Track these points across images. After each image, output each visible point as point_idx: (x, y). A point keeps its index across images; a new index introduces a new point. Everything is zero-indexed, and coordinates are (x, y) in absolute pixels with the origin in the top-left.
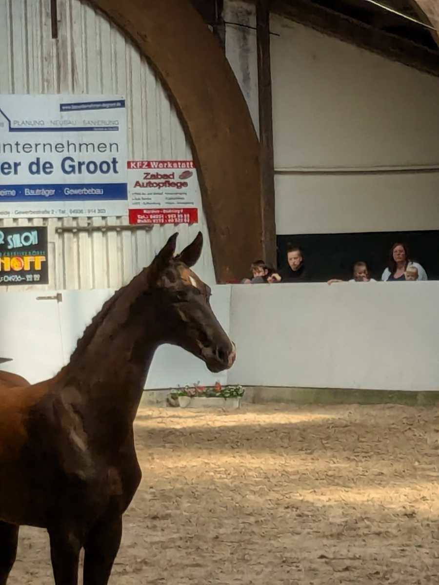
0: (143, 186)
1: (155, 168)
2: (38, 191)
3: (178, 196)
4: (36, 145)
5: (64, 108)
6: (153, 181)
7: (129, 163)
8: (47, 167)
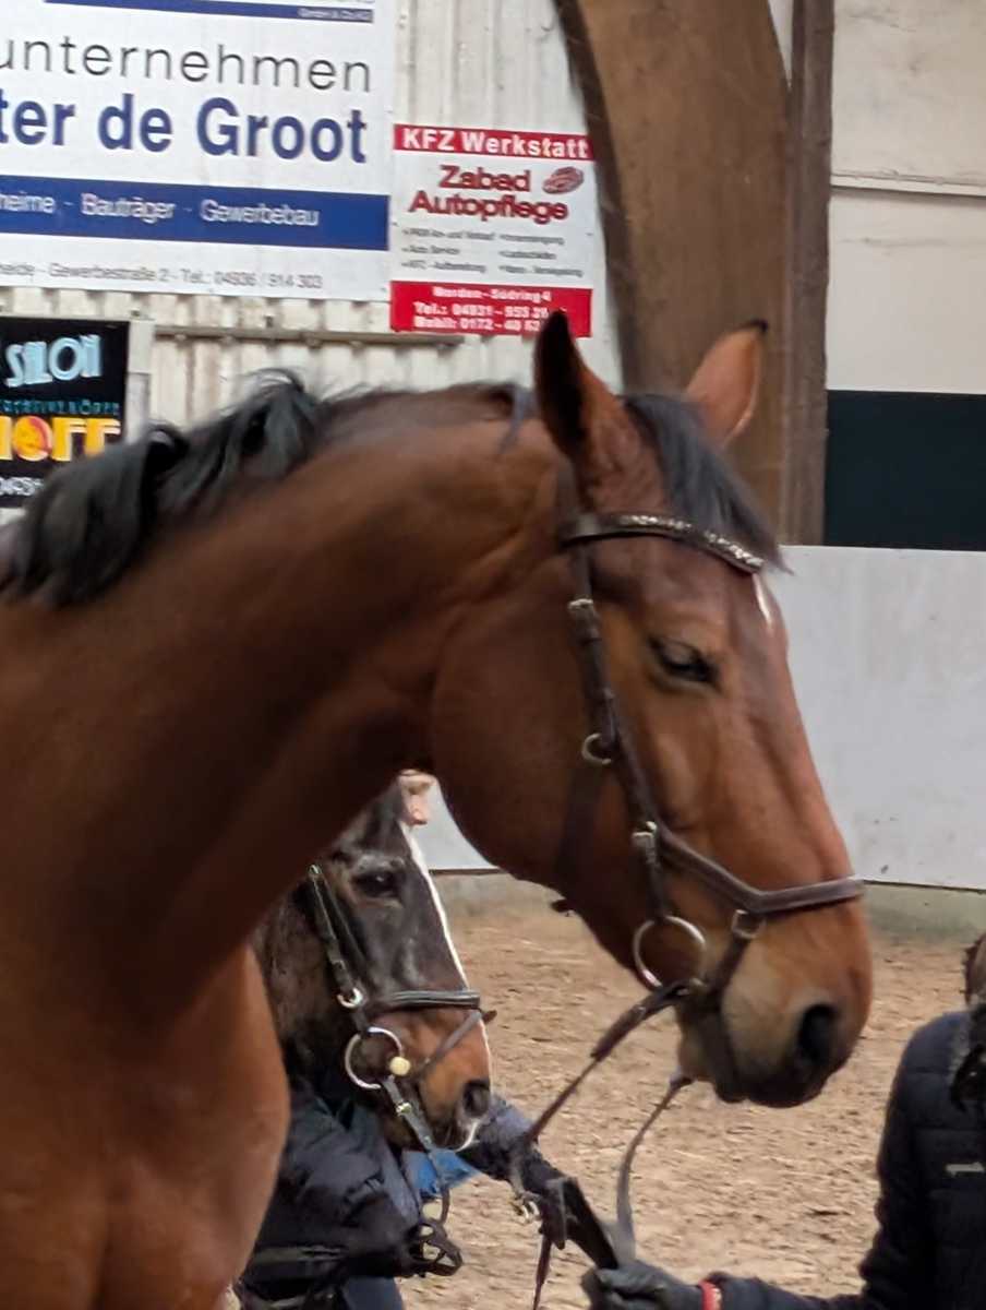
0: (435, 209)
1: (474, 152)
2: (122, 202)
3: (539, 247)
4: (126, 53)
6: (466, 194)
7: (399, 131)
8: (155, 130)
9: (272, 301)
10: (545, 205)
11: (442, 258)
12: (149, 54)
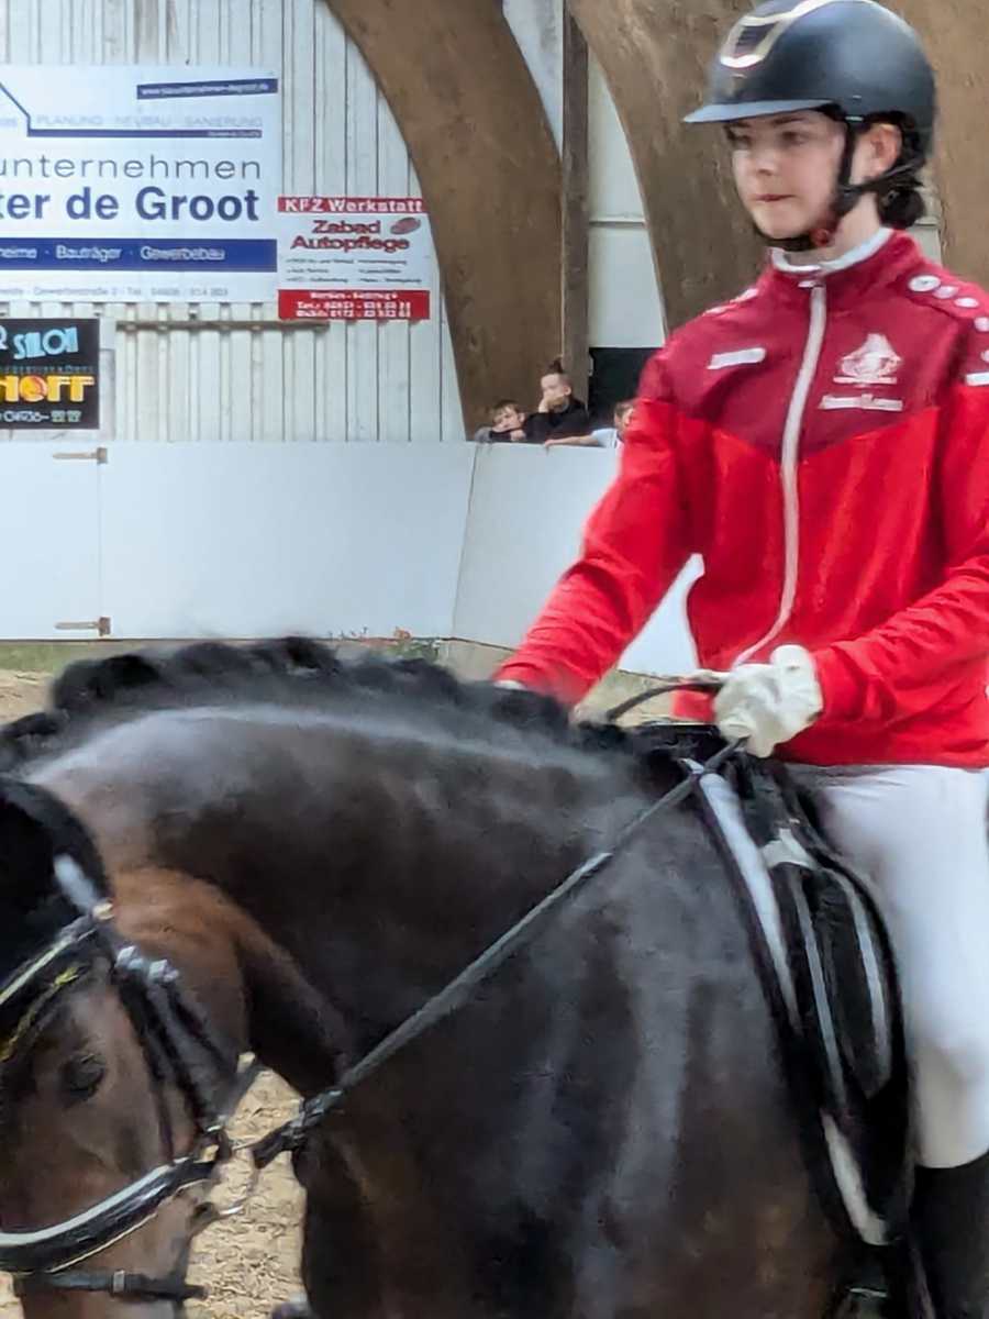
0: (312, 247)
1: (337, 211)
2: (84, 250)
3: (388, 266)
4: (84, 163)
5: (145, 92)
6: (331, 236)
7: (282, 202)
8: (106, 207)
9: (193, 305)
10: (393, 241)
11: (316, 275)
12: (101, 163)
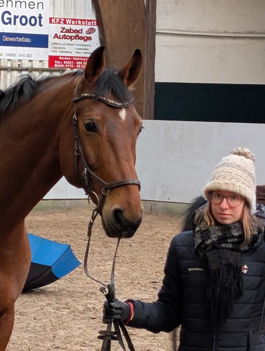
0: (60, 38)
1: (69, 24)
3: (84, 47)
6: (67, 34)
9: (19, 60)
10: (87, 37)
11: (61, 50)
